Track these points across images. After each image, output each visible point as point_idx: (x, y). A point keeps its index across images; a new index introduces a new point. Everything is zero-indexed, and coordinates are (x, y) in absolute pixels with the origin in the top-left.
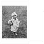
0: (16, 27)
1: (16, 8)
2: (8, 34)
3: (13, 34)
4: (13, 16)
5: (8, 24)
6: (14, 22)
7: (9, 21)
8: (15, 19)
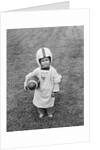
0: (49, 94)
1: (50, 35)
2: (24, 117)
3: (41, 116)
4: (40, 60)
5: (25, 84)
6: (44, 78)
7: (27, 77)
8: (47, 69)
